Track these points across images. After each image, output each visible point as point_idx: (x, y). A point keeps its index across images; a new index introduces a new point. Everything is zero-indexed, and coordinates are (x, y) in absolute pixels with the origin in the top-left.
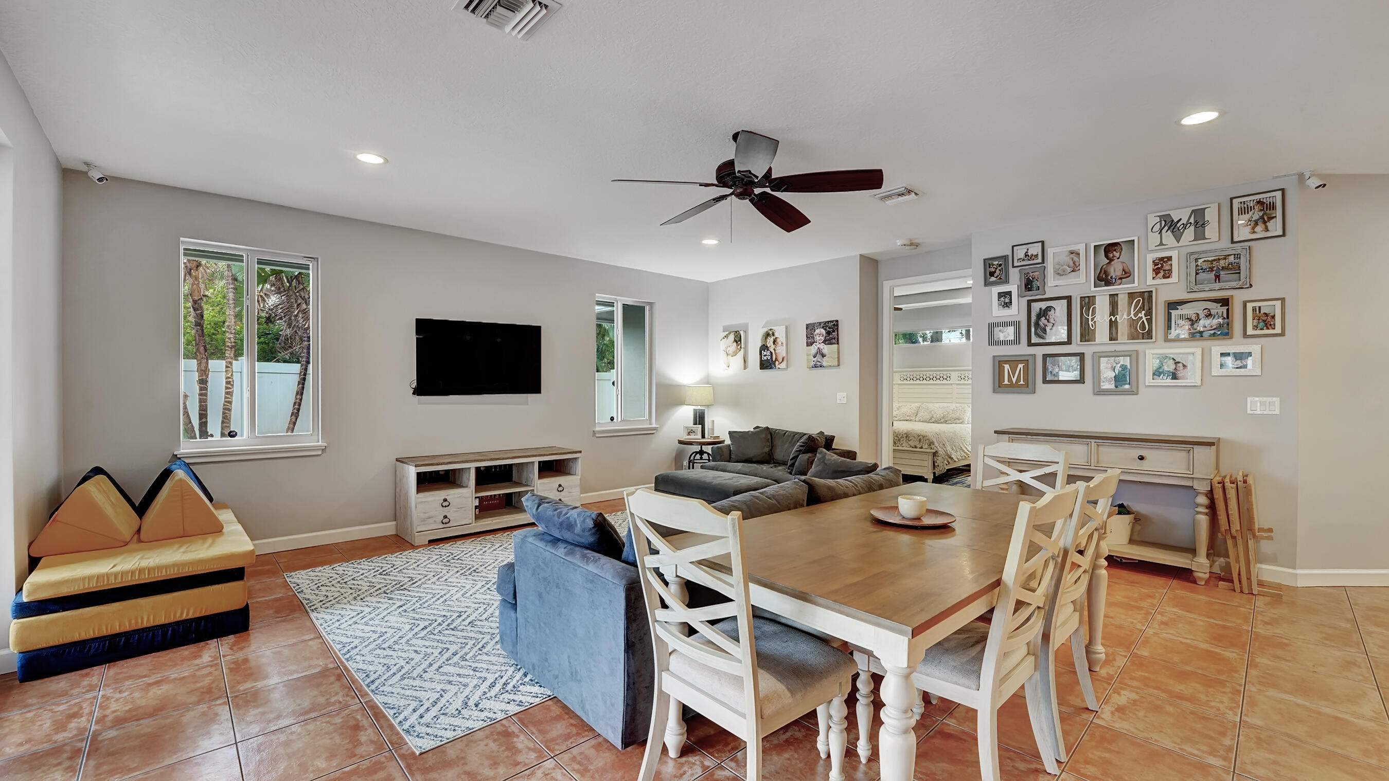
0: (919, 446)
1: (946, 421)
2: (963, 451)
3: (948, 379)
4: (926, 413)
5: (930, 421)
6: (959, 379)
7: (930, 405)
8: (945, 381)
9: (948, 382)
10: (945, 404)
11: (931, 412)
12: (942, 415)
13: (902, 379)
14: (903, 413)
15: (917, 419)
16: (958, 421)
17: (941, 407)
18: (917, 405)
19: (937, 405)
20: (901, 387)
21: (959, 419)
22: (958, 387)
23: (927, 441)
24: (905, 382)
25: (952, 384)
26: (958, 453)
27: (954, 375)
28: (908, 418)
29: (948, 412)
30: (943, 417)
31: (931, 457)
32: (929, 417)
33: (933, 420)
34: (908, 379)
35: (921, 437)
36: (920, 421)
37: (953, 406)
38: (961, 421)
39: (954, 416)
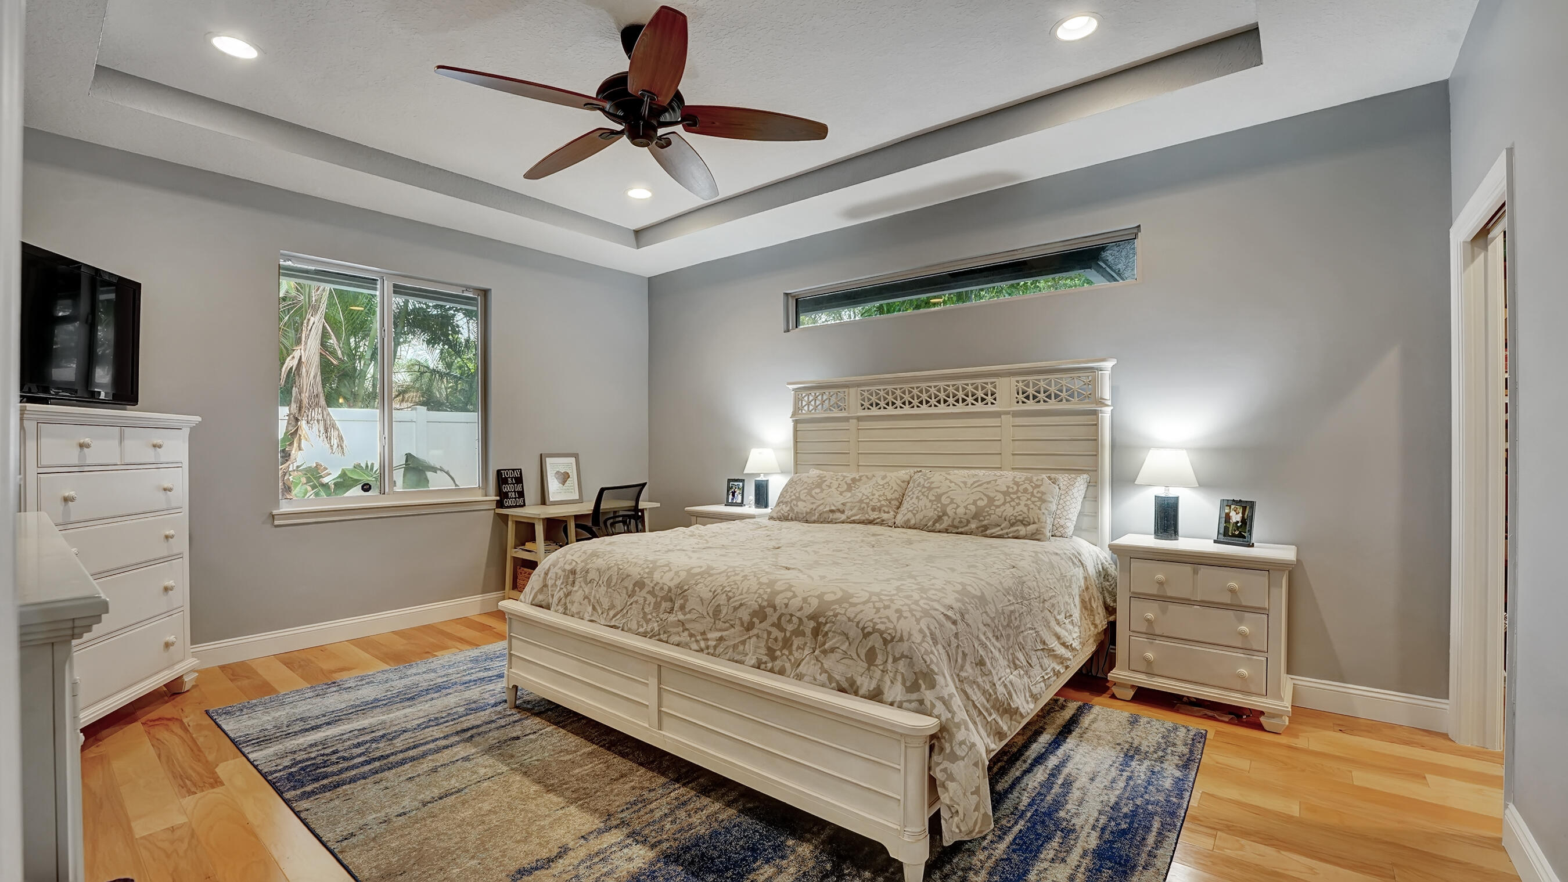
0: (866, 684)
1: (986, 528)
2: (1050, 652)
3: (989, 399)
4: (924, 501)
5: (938, 526)
6: (1021, 397)
7: (937, 477)
8: (980, 407)
9: (990, 408)
10: (981, 472)
11: (938, 498)
12: (973, 508)
13: (867, 404)
14: (861, 501)
15: (900, 519)
16: (1022, 530)
17: (970, 482)
18: (903, 474)
19: (958, 475)
20: (864, 425)
21: (1025, 523)
22: (1020, 421)
23: (902, 665)
24: (874, 411)
25: (997, 415)
26: (1037, 671)
27: (1006, 389)
28: (874, 515)
29: (991, 500)
30: (976, 516)
31: (917, 755)
32: (931, 514)
33: (946, 522)
34: (899, 403)
35: (875, 641)
36: (907, 526)
37: (1006, 478)
38: (1032, 528)
39: (1009, 511)
